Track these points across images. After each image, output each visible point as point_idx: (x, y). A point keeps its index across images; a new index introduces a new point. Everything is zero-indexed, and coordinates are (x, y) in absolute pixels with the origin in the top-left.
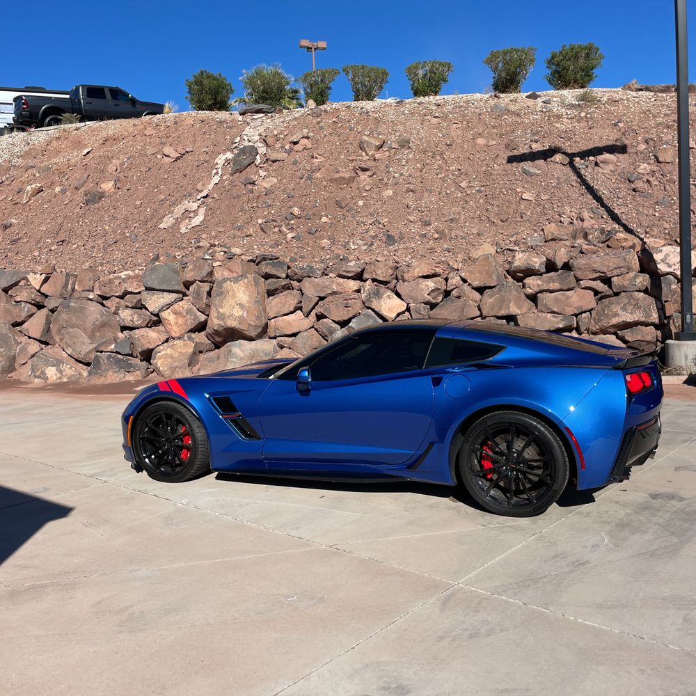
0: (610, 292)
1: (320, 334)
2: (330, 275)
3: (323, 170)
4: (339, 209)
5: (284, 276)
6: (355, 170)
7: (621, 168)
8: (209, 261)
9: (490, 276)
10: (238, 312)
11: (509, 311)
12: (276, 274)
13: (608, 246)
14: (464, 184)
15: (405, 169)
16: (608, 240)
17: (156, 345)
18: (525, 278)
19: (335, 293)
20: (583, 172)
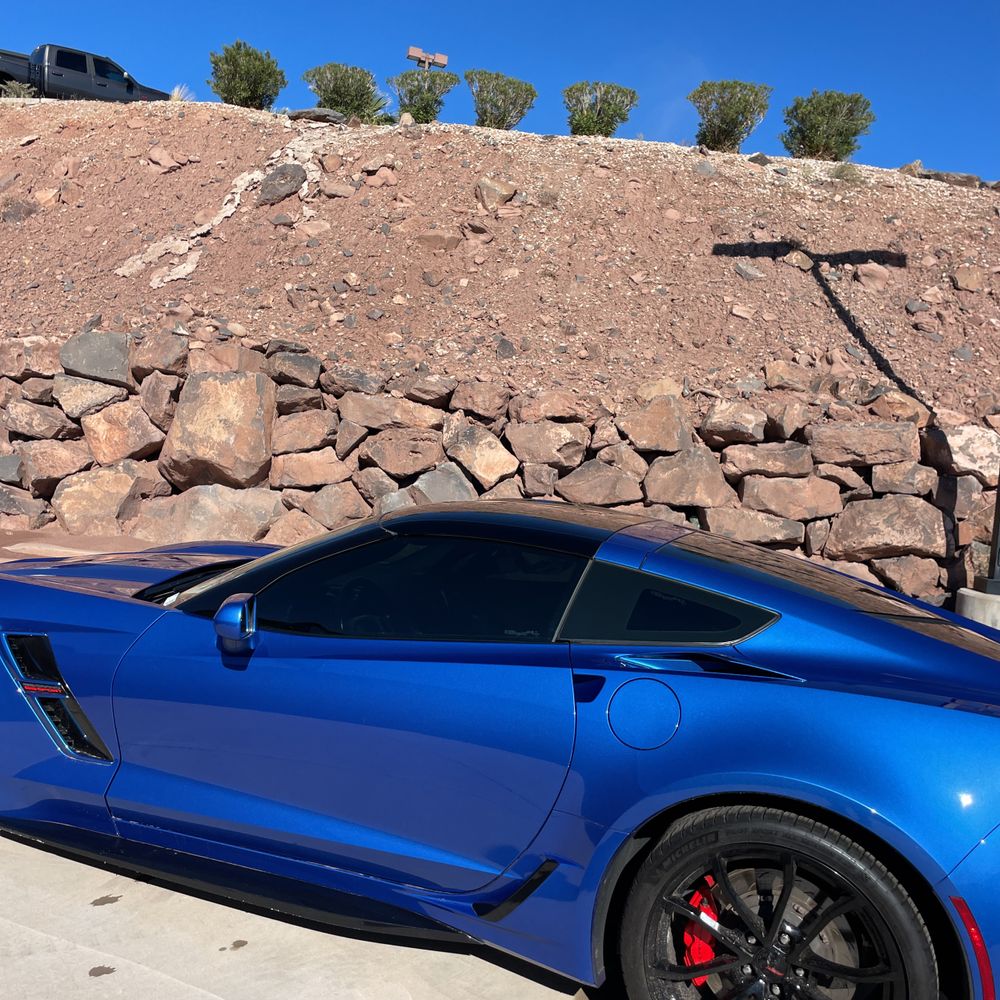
0: (867, 490)
1: (362, 494)
2: (394, 392)
3: (409, 220)
4: (426, 287)
5: (312, 382)
6: (462, 228)
7: (895, 288)
8: (184, 339)
9: (669, 434)
10: (219, 435)
11: (693, 498)
12: (299, 377)
13: (872, 412)
14: (637, 277)
15: (544, 239)
16: (872, 401)
17: (65, 473)
18: (726, 445)
19: (397, 425)
20: (832, 286)
